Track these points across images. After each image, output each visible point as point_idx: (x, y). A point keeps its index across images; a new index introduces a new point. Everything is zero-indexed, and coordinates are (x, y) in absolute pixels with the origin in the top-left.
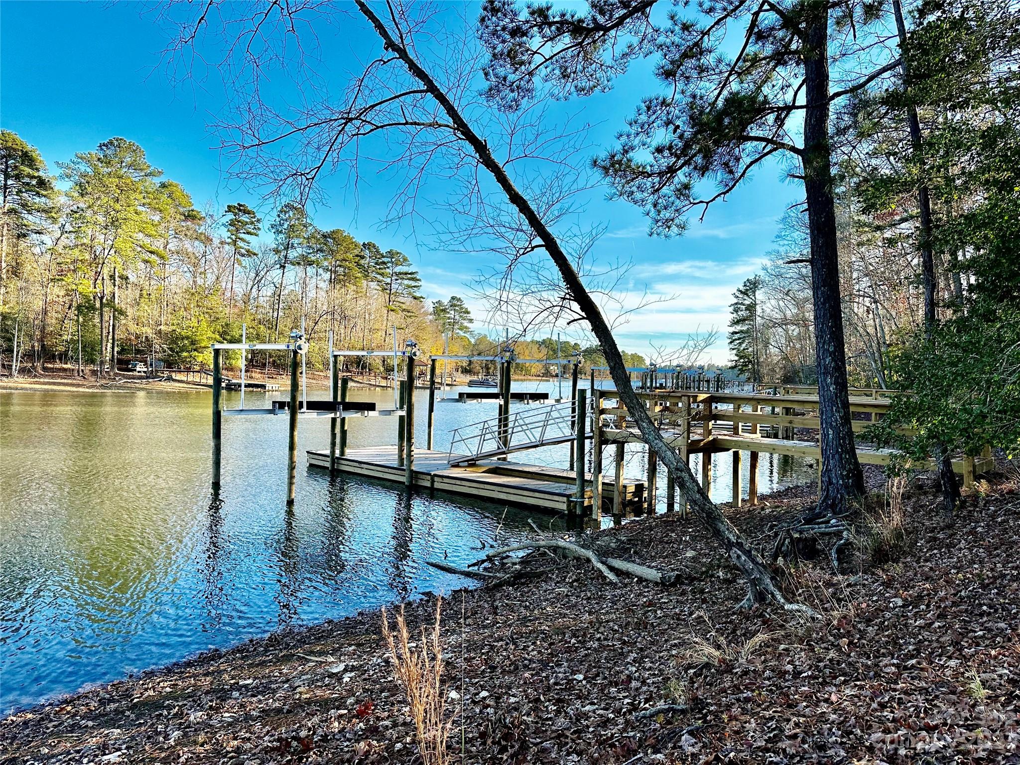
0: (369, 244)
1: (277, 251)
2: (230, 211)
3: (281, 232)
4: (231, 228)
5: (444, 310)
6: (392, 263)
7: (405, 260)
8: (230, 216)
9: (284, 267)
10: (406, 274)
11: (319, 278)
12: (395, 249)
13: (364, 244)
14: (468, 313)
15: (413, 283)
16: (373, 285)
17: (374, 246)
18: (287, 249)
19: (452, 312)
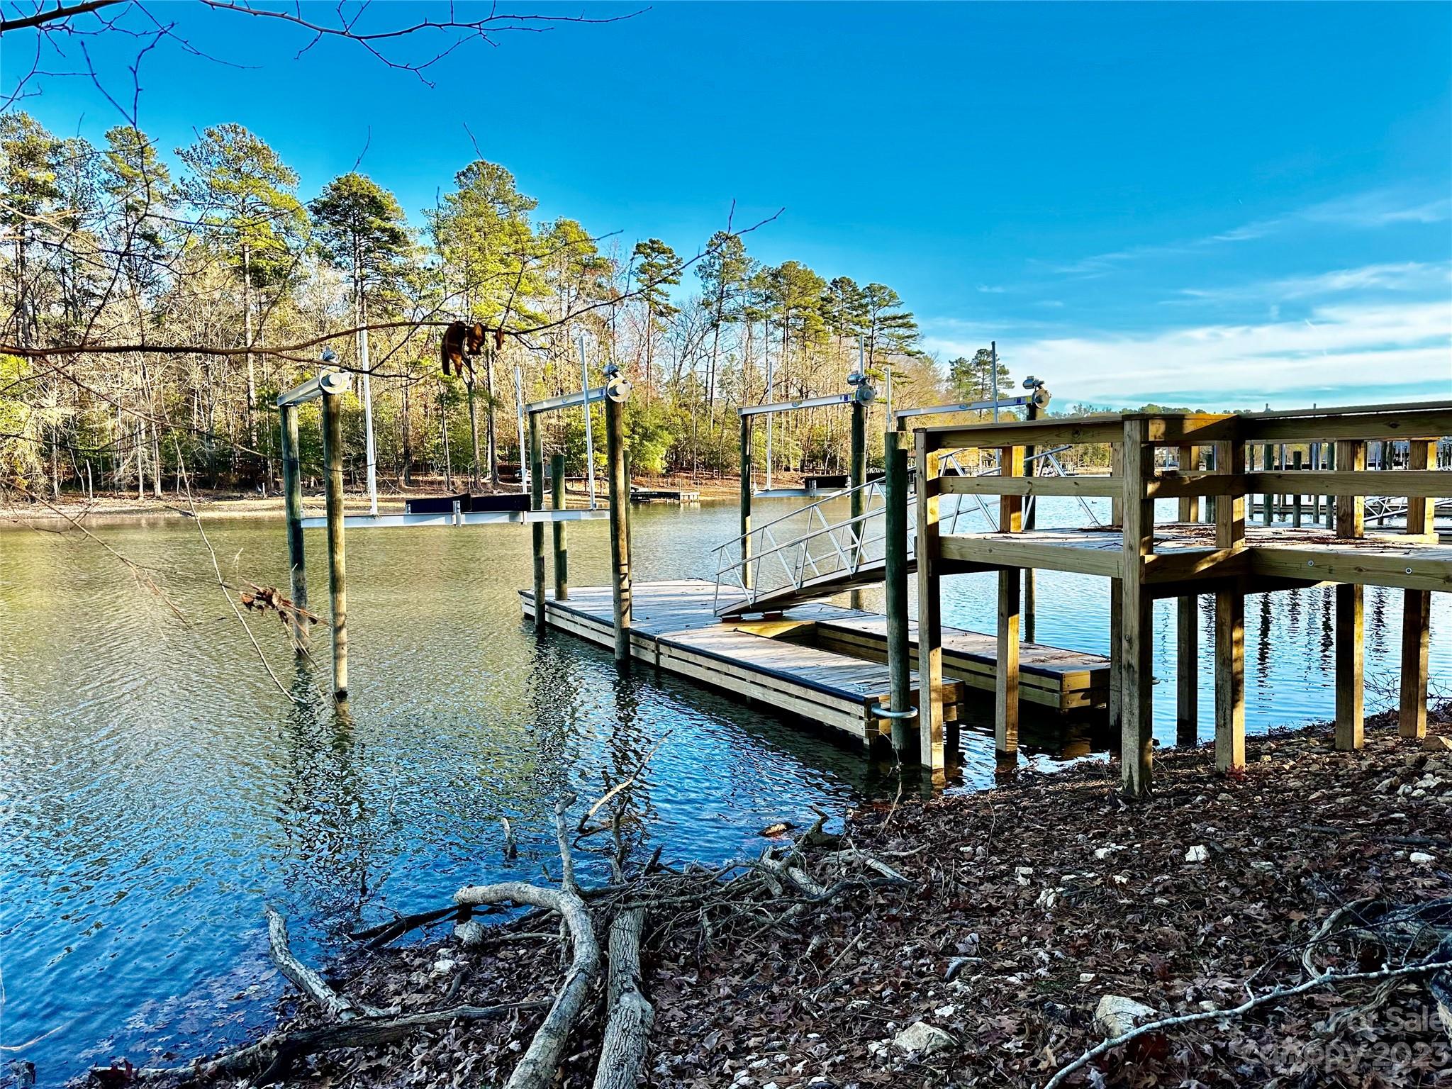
0: (841, 281)
1: (706, 304)
2: (639, 252)
3: (710, 275)
4: (643, 277)
5: (966, 373)
6: (873, 303)
7: (892, 297)
8: (641, 260)
9: (717, 326)
10: (894, 318)
11: (770, 338)
12: (878, 282)
13: (834, 281)
14: (1006, 372)
15: (907, 332)
16: (851, 341)
17: (849, 283)
18: (720, 299)
19: (980, 374)
